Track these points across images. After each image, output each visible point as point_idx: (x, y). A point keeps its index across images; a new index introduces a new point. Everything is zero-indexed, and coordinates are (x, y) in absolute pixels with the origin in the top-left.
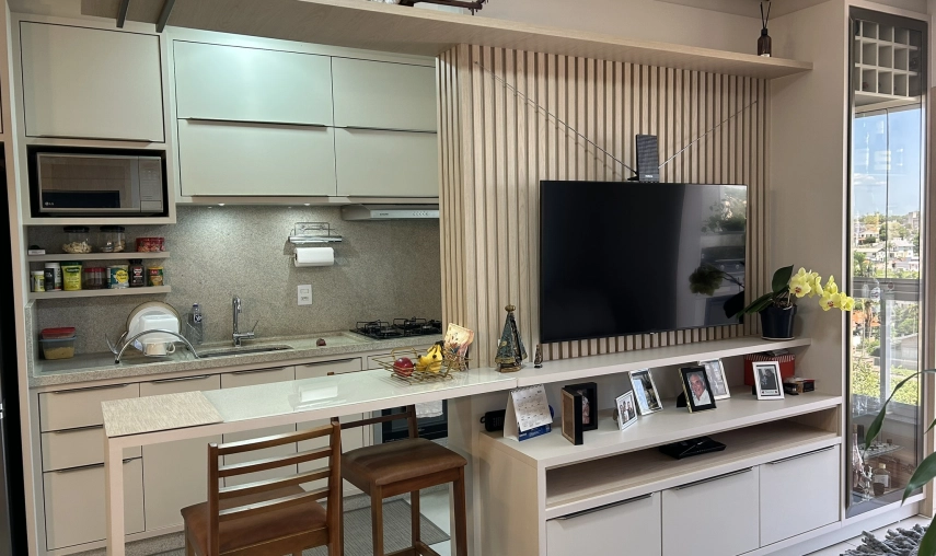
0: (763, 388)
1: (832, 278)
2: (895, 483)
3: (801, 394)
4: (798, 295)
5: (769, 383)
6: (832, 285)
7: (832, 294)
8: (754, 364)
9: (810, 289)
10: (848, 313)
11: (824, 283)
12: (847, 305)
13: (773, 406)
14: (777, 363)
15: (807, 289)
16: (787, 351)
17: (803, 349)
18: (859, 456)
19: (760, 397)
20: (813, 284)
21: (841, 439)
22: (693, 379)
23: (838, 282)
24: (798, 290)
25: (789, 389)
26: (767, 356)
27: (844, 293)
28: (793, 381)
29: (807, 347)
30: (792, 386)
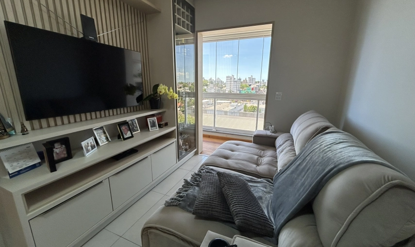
0: (151, 127)
1: (171, 88)
2: (190, 147)
3: (164, 127)
4: (161, 94)
5: (153, 125)
6: (171, 90)
7: (171, 93)
8: (148, 119)
9: (164, 91)
10: (176, 100)
11: (169, 90)
12: (176, 97)
13: (155, 132)
14: (156, 118)
15: (163, 91)
16: (159, 114)
17: (164, 112)
18: (181, 142)
19: (150, 130)
20: (165, 90)
21: (176, 139)
22: (123, 128)
23: (173, 89)
24: (160, 92)
25: (160, 126)
26: (153, 116)
27: (175, 93)
28: (161, 123)
29: (165, 111)
30: (161, 125)
